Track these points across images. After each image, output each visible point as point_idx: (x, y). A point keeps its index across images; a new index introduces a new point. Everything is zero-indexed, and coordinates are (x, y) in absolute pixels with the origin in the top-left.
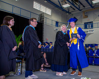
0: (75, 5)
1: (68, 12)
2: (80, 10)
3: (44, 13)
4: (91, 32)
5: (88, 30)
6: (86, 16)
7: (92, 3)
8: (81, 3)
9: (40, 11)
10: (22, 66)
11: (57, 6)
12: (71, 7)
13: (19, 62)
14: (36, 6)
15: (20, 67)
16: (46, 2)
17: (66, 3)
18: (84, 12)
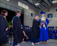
0: (42, 4)
1: (38, 8)
2: (45, 7)
3: (24, 8)
4: (51, 20)
5: (50, 18)
7: (52, 3)
8: (46, 3)
9: (22, 7)
10: (11, 40)
11: (32, 4)
12: (40, 5)
13: (10, 37)
14: (20, 4)
15: (10, 40)
16: (25, 2)
17: (37, 3)
18: (47, 8)
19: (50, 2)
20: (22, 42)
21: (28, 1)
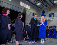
0: (44, 4)
1: (40, 8)
2: (47, 7)
3: (26, 8)
4: (53, 19)
6: (50, 10)
7: (54, 3)
8: (48, 3)
11: (33, 4)
12: (41, 5)
16: (27, 2)
17: (39, 3)
18: (49, 8)
19: (52, 1)
20: (24, 41)
21: (29, 1)
